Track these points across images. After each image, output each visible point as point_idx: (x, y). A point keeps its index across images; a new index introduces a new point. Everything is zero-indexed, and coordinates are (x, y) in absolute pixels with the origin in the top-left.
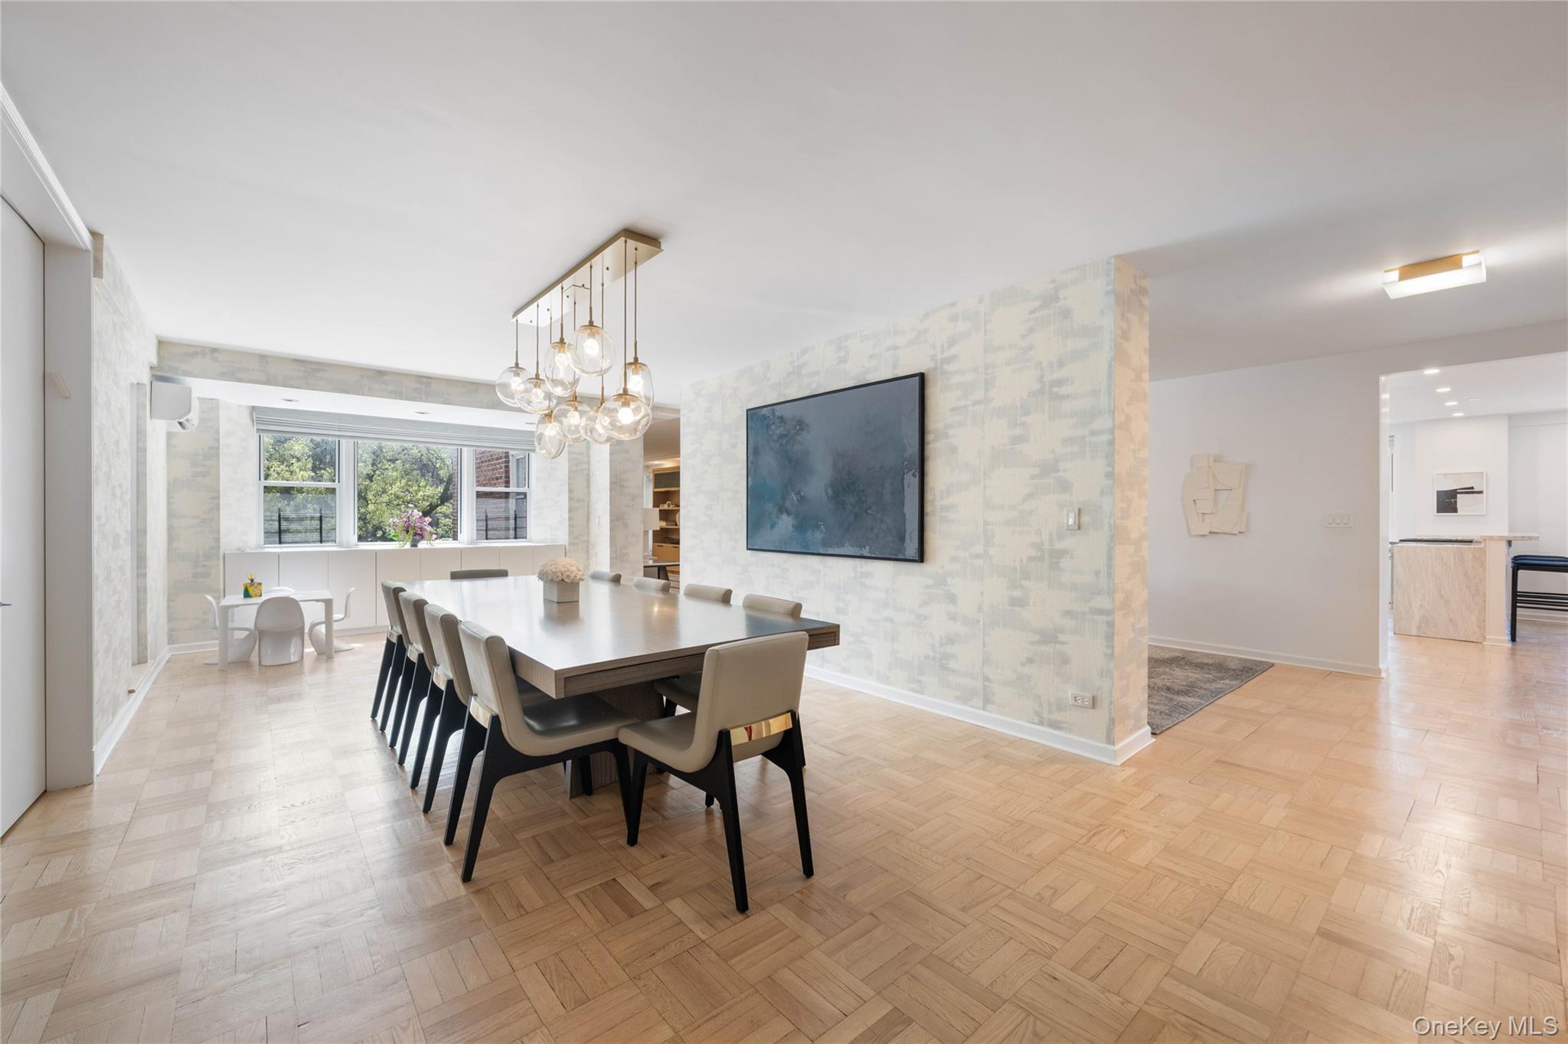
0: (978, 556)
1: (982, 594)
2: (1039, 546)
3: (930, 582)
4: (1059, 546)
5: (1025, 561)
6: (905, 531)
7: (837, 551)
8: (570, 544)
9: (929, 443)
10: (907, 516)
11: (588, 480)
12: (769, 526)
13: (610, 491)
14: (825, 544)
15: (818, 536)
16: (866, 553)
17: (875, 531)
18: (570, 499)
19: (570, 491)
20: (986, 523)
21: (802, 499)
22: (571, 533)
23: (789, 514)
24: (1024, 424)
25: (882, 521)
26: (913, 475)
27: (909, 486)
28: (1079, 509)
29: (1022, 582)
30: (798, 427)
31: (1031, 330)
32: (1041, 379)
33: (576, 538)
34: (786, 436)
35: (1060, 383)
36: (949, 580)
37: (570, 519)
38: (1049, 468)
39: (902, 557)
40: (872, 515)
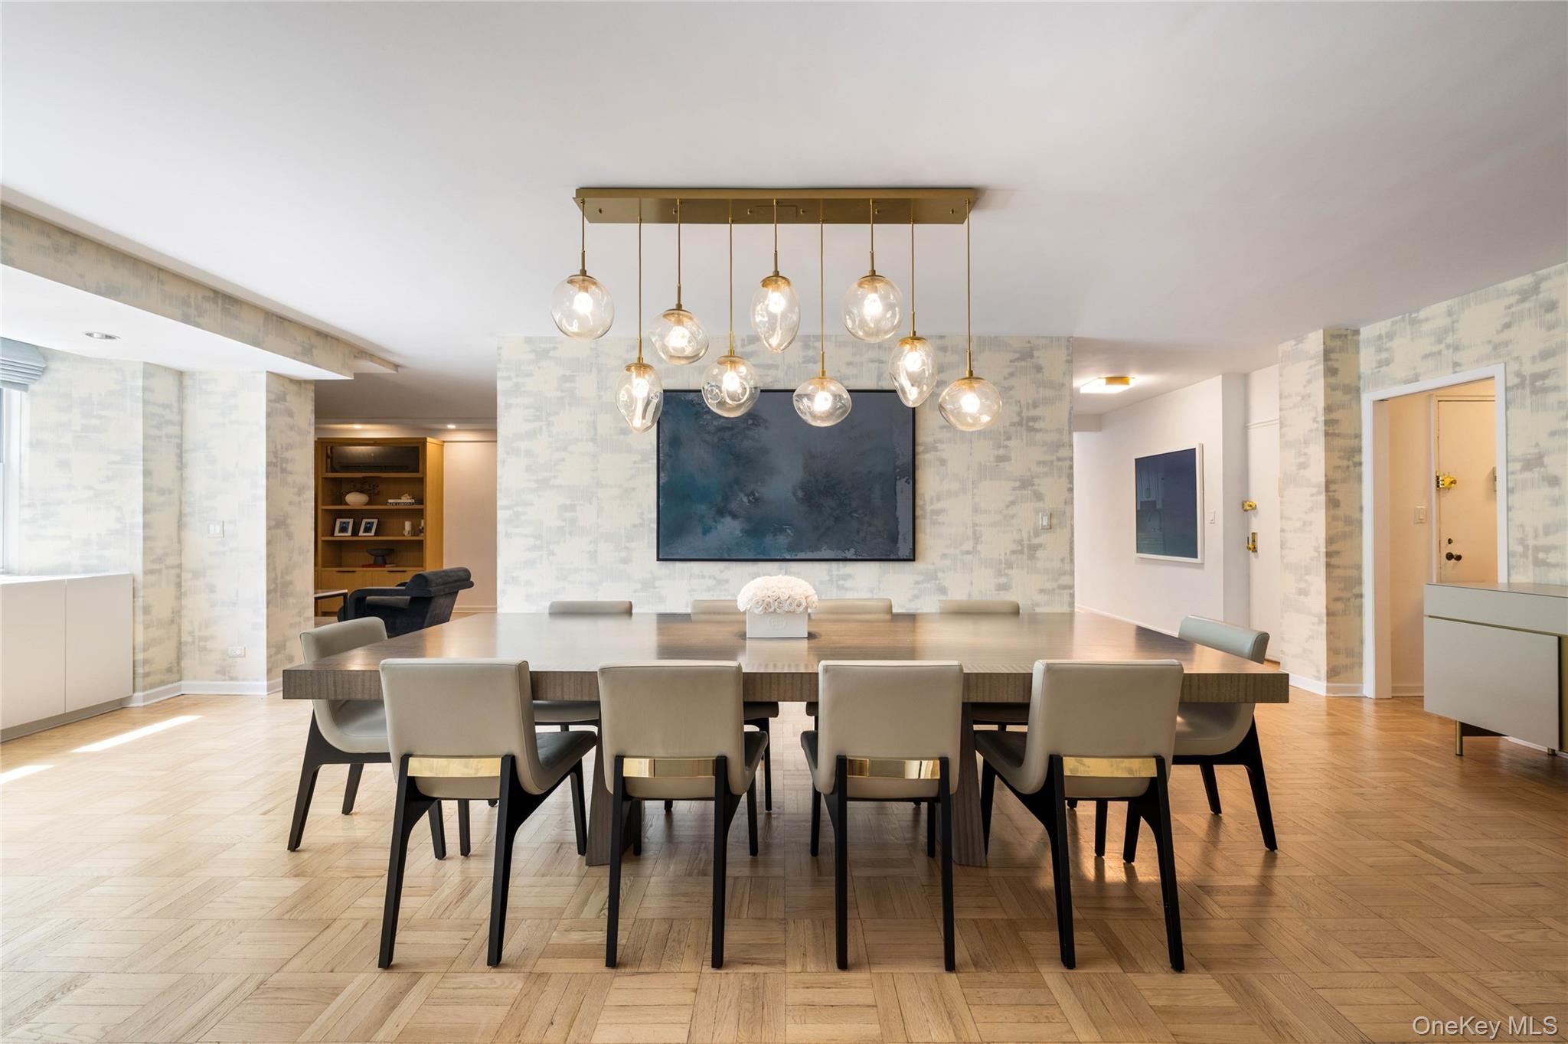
0: (968, 552)
1: (972, 583)
2: (1020, 542)
3: (920, 578)
4: (1035, 541)
5: (1008, 554)
6: (898, 533)
7: (810, 555)
8: (145, 573)
9: (918, 454)
10: (900, 520)
11: (180, 456)
12: (700, 530)
13: (267, 478)
14: (791, 548)
15: (782, 540)
16: (849, 555)
17: (862, 534)
18: (147, 489)
19: (147, 473)
20: (975, 525)
21: (756, 501)
22: (146, 552)
23: (734, 516)
24: (1006, 447)
25: (870, 525)
26: (906, 482)
27: (902, 492)
28: (1051, 514)
29: (1006, 571)
30: (750, 422)
31: (1012, 375)
32: (1019, 414)
33: (160, 560)
34: (729, 429)
35: (1035, 419)
36: (940, 575)
37: (146, 526)
38: (1026, 483)
39: (894, 557)
40: (858, 518)
